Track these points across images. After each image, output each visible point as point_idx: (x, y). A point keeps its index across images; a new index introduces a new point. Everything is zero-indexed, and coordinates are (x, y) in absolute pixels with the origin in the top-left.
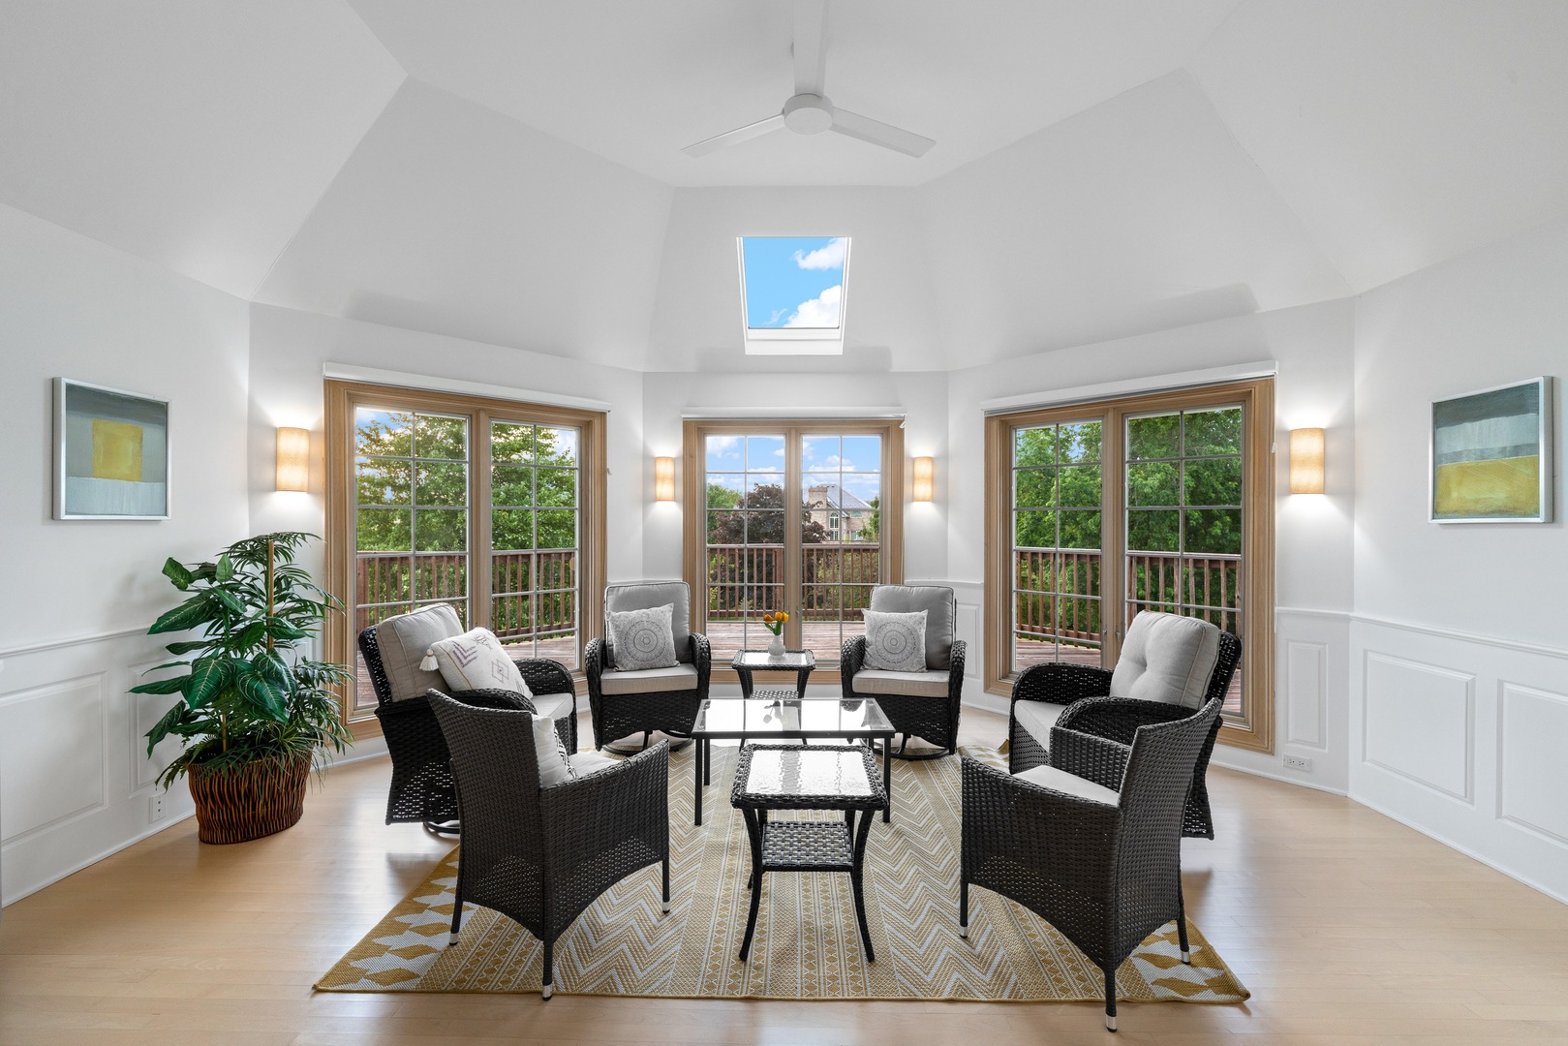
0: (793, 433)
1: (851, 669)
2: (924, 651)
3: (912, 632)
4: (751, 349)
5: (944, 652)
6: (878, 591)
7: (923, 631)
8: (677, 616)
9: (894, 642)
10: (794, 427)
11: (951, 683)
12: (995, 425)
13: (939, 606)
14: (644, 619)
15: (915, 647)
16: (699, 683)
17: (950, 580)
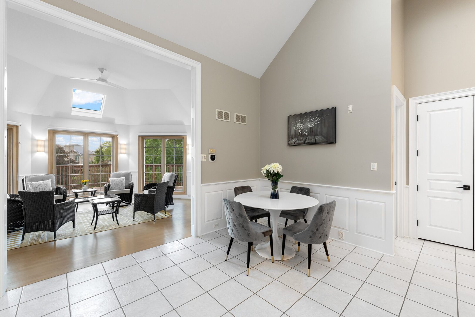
0: (86, 136)
1: (107, 190)
2: (124, 185)
3: (122, 182)
4: (73, 113)
5: (129, 185)
6: (112, 174)
7: (124, 181)
8: (52, 183)
9: (117, 184)
10: (86, 134)
11: (131, 190)
12: (140, 138)
13: (128, 176)
14: (42, 184)
15: (122, 184)
16: (63, 197)
17: (130, 171)
